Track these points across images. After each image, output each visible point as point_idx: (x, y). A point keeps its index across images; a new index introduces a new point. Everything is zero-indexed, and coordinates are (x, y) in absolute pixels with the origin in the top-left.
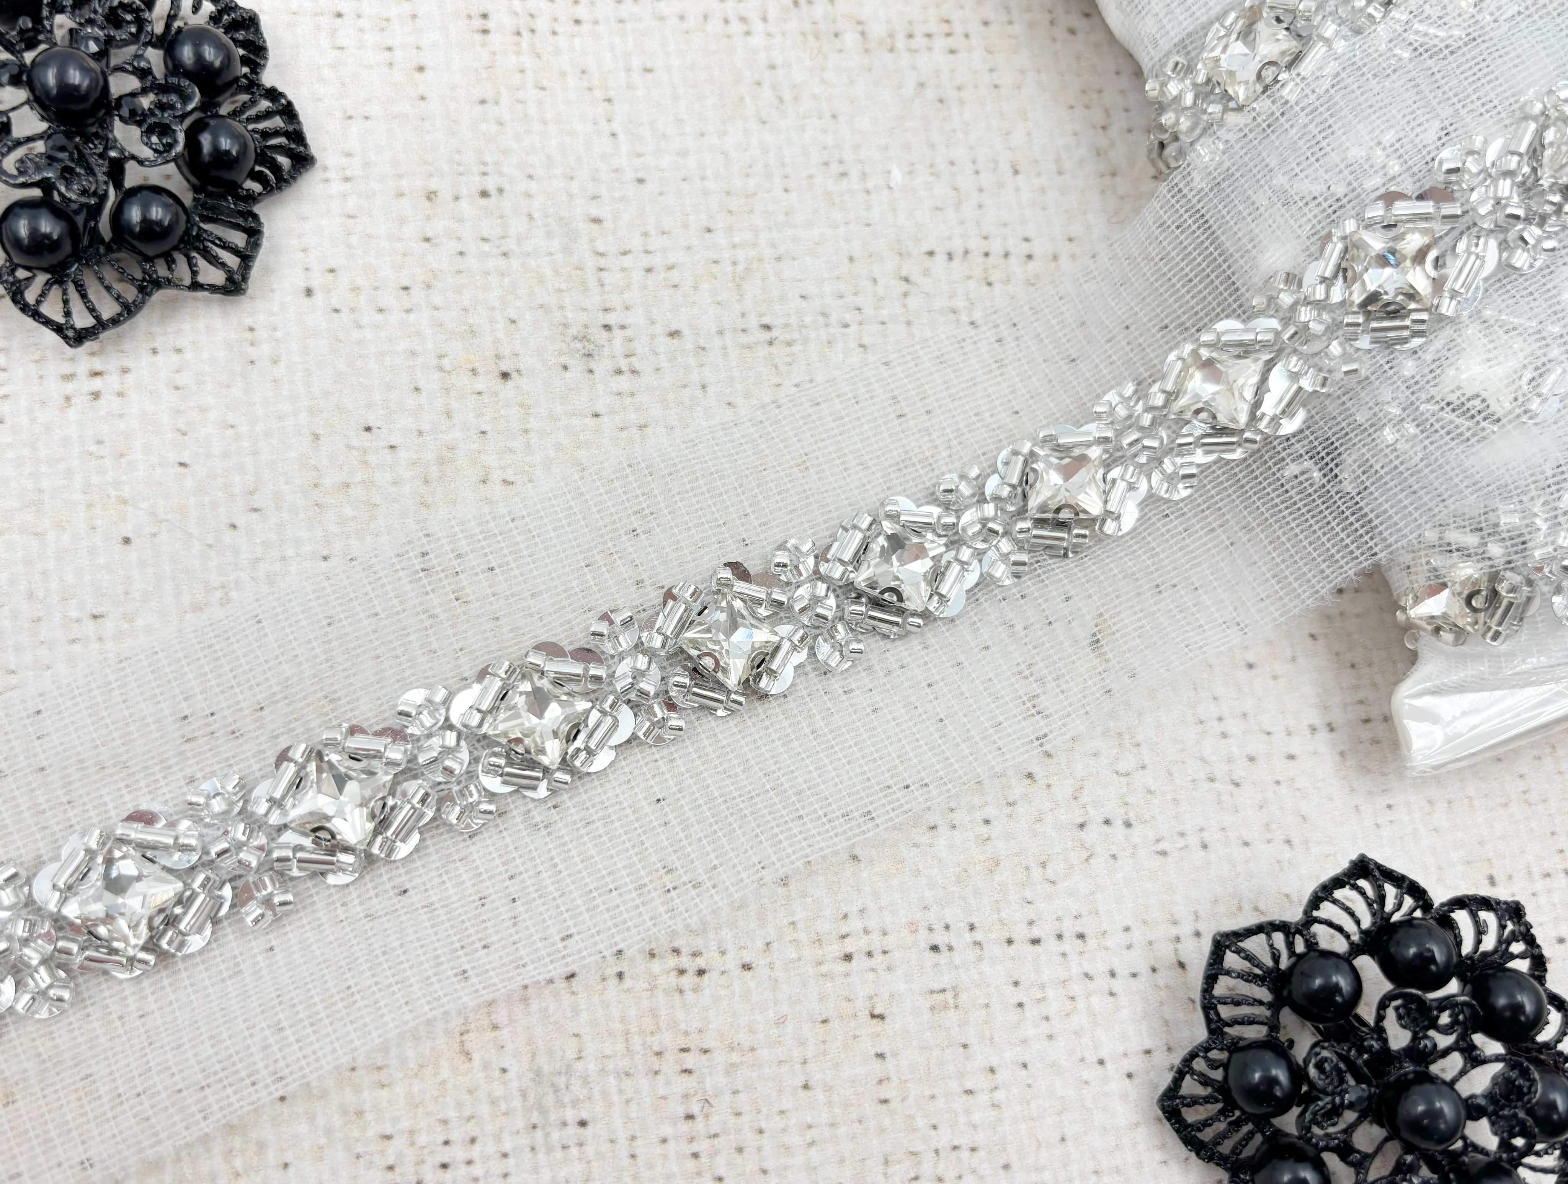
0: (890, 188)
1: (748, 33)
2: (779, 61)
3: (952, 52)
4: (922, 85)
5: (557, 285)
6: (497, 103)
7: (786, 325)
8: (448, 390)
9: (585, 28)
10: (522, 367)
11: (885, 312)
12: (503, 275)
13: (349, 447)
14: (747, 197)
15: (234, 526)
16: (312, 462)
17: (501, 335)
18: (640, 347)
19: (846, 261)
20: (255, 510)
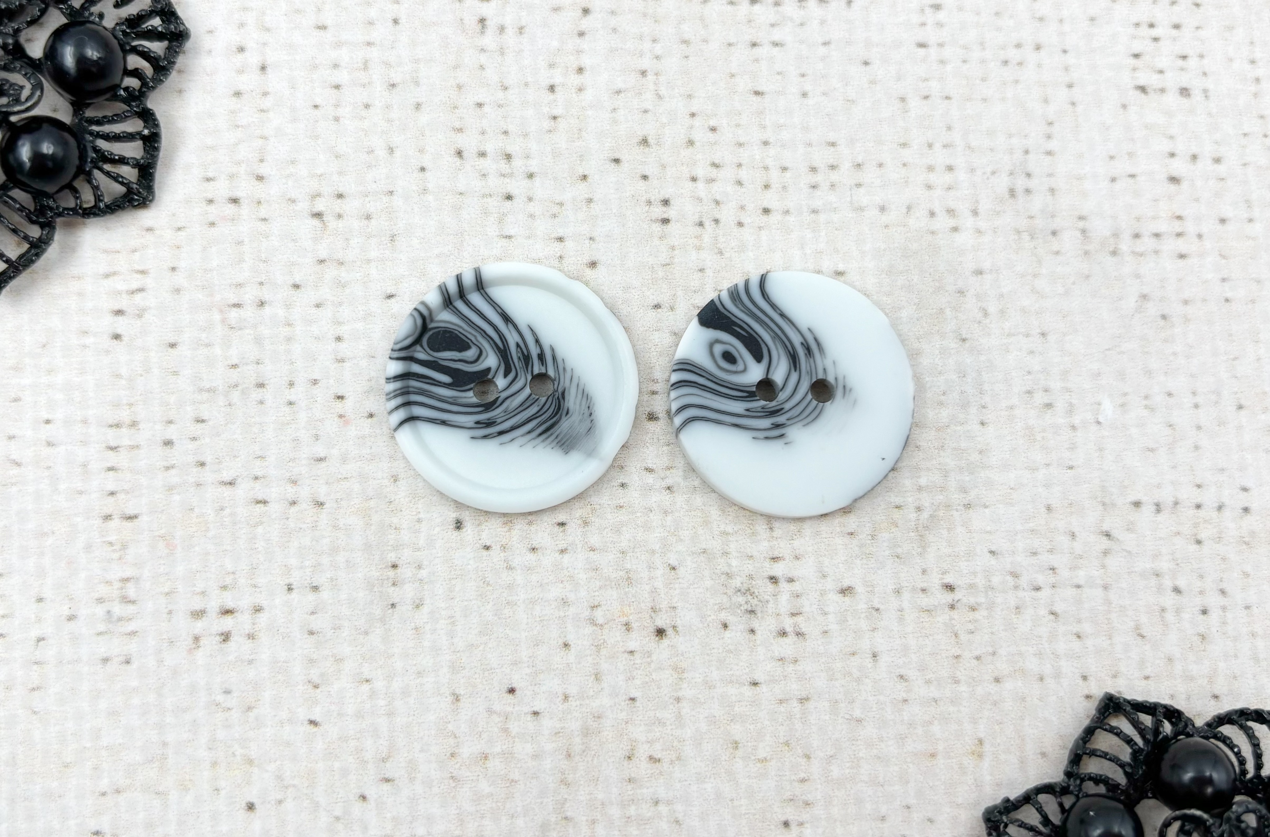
0: (1099, 423)
1: (955, 229)
2: (986, 265)
3: (1182, 256)
4: (1144, 297)
5: (722, 527)
6: (672, 309)
7: (972, 586)
8: (598, 648)
9: (774, 218)
10: (679, 623)
11: (1081, 573)
12: (666, 513)
13: (490, 711)
14: (938, 430)
15: (364, 798)
16: (450, 727)
17: (659, 584)
18: (808, 605)
19: (1043, 510)
20: (387, 780)
